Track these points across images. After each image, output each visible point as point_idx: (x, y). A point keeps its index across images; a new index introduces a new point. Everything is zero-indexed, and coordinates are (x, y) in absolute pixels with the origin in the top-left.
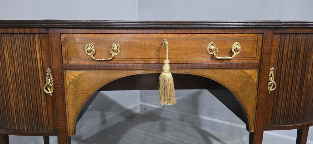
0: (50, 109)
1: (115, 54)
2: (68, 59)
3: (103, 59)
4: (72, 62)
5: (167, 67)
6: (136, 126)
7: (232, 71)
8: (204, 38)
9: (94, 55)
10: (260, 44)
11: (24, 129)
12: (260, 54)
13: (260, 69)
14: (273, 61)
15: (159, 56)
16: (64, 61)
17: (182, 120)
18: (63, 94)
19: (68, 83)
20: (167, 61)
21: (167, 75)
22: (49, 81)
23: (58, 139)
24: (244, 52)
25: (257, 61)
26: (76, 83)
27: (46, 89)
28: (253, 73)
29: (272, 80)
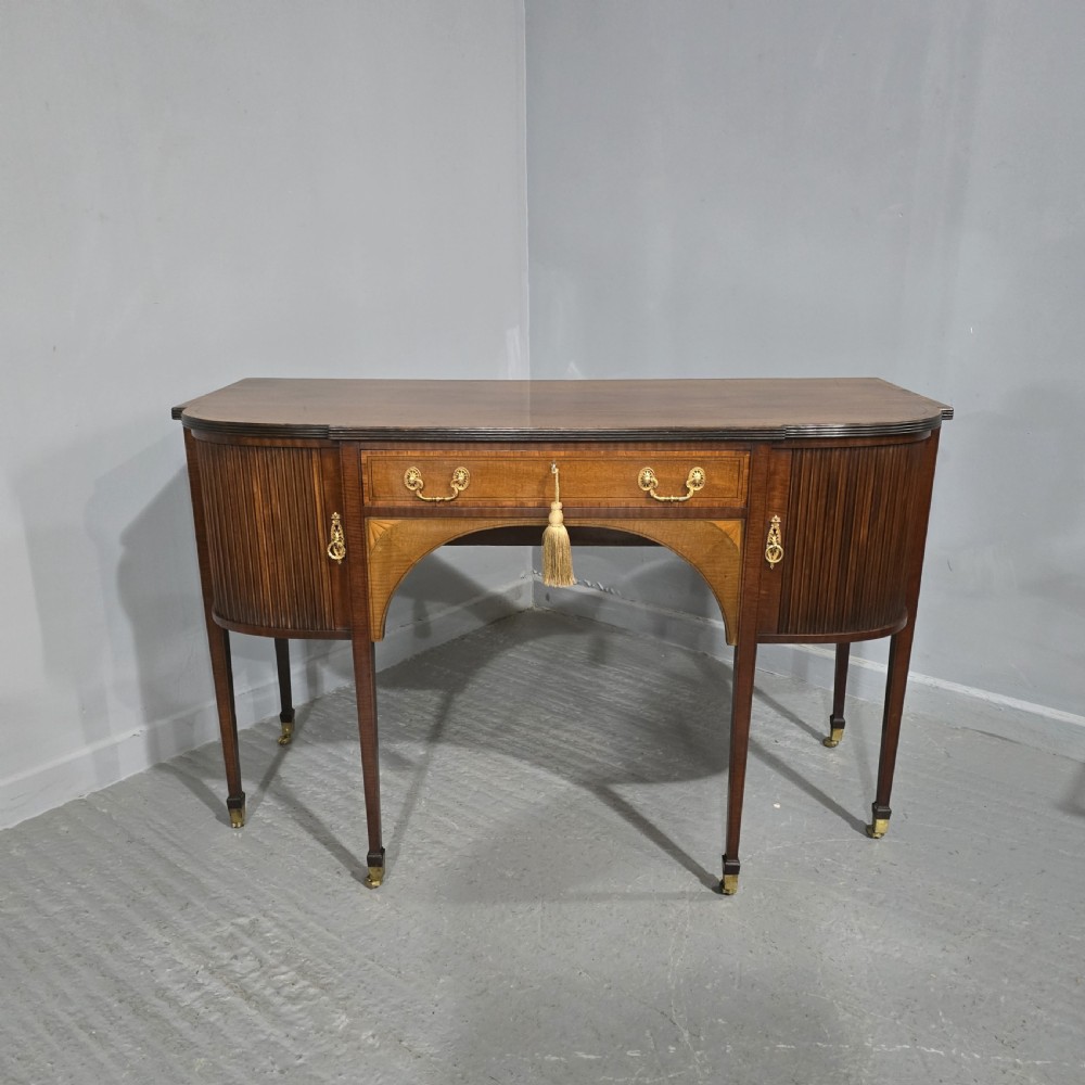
0: (337, 588)
1: (461, 488)
2: (374, 497)
3: (438, 499)
4: (380, 503)
5: (556, 515)
6: (518, 647)
7: (689, 524)
8: (632, 459)
9: (421, 491)
10: (746, 471)
11: (286, 627)
12: (745, 490)
13: (746, 518)
14: (777, 502)
15: (543, 493)
16: (366, 500)
17: (661, 632)
18: (364, 563)
19: (372, 541)
20: (557, 506)
21: (557, 530)
22: (337, 536)
23: (354, 645)
24: (714, 486)
25: (739, 504)
26: (387, 541)
27: (332, 551)
28: (733, 528)
29: (775, 540)
